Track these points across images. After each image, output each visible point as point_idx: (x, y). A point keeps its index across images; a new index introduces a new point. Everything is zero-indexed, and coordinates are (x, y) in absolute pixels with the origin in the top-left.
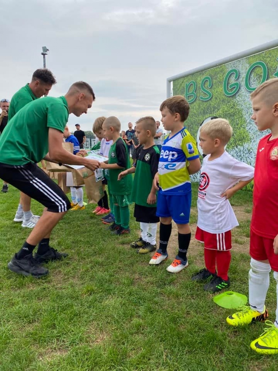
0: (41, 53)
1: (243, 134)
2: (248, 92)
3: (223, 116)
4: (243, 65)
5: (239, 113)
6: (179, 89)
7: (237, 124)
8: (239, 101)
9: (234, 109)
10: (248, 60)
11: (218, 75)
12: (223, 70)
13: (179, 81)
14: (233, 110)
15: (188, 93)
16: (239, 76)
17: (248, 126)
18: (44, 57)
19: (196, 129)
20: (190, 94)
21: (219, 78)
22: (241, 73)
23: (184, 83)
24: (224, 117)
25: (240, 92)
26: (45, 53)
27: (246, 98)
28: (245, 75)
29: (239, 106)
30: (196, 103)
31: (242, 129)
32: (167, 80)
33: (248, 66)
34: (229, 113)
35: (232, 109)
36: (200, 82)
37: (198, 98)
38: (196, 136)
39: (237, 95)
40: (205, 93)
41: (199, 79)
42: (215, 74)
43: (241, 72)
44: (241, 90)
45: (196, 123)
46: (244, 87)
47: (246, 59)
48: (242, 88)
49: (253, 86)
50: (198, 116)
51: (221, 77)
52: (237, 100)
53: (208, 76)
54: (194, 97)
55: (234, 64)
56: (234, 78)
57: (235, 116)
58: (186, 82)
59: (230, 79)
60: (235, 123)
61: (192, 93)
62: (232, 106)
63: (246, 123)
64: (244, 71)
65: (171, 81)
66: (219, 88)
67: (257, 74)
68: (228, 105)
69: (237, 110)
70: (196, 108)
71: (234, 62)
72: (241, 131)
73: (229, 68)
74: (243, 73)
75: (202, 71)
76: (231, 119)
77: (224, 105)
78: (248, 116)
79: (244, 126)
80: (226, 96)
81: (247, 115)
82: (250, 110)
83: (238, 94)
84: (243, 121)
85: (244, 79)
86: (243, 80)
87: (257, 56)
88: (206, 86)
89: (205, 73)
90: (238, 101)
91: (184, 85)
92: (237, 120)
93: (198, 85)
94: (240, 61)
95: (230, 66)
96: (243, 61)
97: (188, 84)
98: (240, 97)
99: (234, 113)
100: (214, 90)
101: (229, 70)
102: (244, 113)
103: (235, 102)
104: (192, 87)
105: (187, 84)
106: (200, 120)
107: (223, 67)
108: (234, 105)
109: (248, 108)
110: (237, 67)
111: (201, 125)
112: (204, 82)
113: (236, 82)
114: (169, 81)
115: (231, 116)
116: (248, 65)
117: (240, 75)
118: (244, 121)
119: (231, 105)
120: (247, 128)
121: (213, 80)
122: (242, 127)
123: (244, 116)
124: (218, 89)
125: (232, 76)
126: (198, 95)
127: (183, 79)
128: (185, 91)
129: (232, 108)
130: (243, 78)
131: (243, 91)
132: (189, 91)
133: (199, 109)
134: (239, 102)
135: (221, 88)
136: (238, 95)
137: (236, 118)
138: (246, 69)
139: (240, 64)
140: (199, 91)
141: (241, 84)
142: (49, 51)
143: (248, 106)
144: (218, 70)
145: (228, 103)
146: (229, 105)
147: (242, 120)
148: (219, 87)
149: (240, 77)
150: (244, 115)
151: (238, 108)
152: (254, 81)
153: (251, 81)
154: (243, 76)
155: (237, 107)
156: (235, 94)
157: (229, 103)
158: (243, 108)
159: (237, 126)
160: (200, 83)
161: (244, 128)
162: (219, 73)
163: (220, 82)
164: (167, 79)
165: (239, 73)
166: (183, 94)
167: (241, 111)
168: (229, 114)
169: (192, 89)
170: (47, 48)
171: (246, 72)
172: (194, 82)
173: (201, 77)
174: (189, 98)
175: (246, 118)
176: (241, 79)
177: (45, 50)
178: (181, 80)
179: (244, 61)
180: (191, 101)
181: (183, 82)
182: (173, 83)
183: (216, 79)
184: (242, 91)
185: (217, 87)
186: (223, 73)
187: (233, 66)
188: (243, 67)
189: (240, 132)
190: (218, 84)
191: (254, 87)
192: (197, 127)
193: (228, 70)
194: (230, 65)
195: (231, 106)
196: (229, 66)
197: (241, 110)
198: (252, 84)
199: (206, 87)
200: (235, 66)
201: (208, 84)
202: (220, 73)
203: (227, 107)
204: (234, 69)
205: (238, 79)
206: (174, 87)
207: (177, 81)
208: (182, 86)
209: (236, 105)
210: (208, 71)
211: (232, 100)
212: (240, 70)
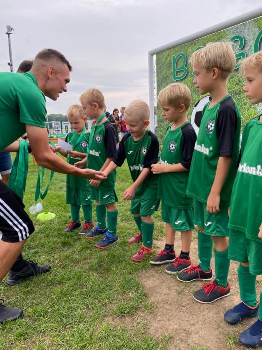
0: (5, 33)
4: (250, 30)
6: (163, 64)
7: (245, 104)
9: (240, 86)
10: (257, 23)
13: (164, 54)
15: (176, 68)
16: (245, 44)
18: (9, 37)
20: (178, 69)
22: (246, 39)
23: (169, 57)
26: (9, 32)
28: (253, 43)
30: (188, 80)
31: (251, 109)
32: (149, 54)
35: (237, 86)
37: (190, 74)
38: (190, 118)
41: (190, 50)
43: (248, 38)
47: (253, 22)
53: (201, 46)
54: (185, 73)
55: (237, 29)
57: (241, 94)
58: (173, 55)
61: (182, 68)
62: (237, 81)
64: (252, 37)
65: (155, 54)
68: (231, 81)
71: (237, 27)
72: (250, 112)
73: (231, 34)
74: (250, 40)
75: (193, 40)
76: (236, 98)
85: (253, 47)
86: (252, 49)
89: (198, 43)
91: (171, 59)
92: (244, 99)
94: (245, 25)
95: (232, 32)
97: (176, 57)
99: (240, 91)
101: (231, 38)
104: (180, 60)
105: (174, 57)
106: (195, 100)
107: (222, 34)
108: (240, 81)
110: (242, 32)
111: (196, 106)
113: (241, 52)
114: (152, 54)
115: (236, 94)
116: (258, 30)
117: (246, 42)
119: (235, 81)
120: (258, 108)
122: (251, 107)
125: (235, 44)
126: (190, 70)
127: (169, 51)
128: (172, 66)
129: (237, 84)
130: (251, 46)
132: (178, 65)
133: (192, 87)
137: (242, 96)
139: (246, 28)
142: (13, 30)
146: (232, 81)
149: (247, 45)
154: (251, 43)
155: (244, 84)
157: (233, 79)
161: (255, 109)
164: (149, 52)
166: (170, 69)
168: (234, 92)
169: (181, 63)
170: (12, 27)
171: (255, 38)
172: (183, 55)
173: (192, 48)
174: (178, 73)
176: (247, 48)
177: (10, 29)
178: (166, 53)
179: (251, 24)
180: (181, 77)
181: (168, 55)
182: (156, 56)
187: (235, 31)
188: (251, 32)
192: (191, 108)
193: (229, 36)
194: (231, 30)
196: (230, 32)
200: (239, 32)
203: (230, 83)
204: (238, 35)
205: (244, 48)
206: (157, 61)
207: (162, 54)
208: (168, 59)
209: (242, 81)
210: (201, 40)
211: (237, 75)
212: (246, 36)
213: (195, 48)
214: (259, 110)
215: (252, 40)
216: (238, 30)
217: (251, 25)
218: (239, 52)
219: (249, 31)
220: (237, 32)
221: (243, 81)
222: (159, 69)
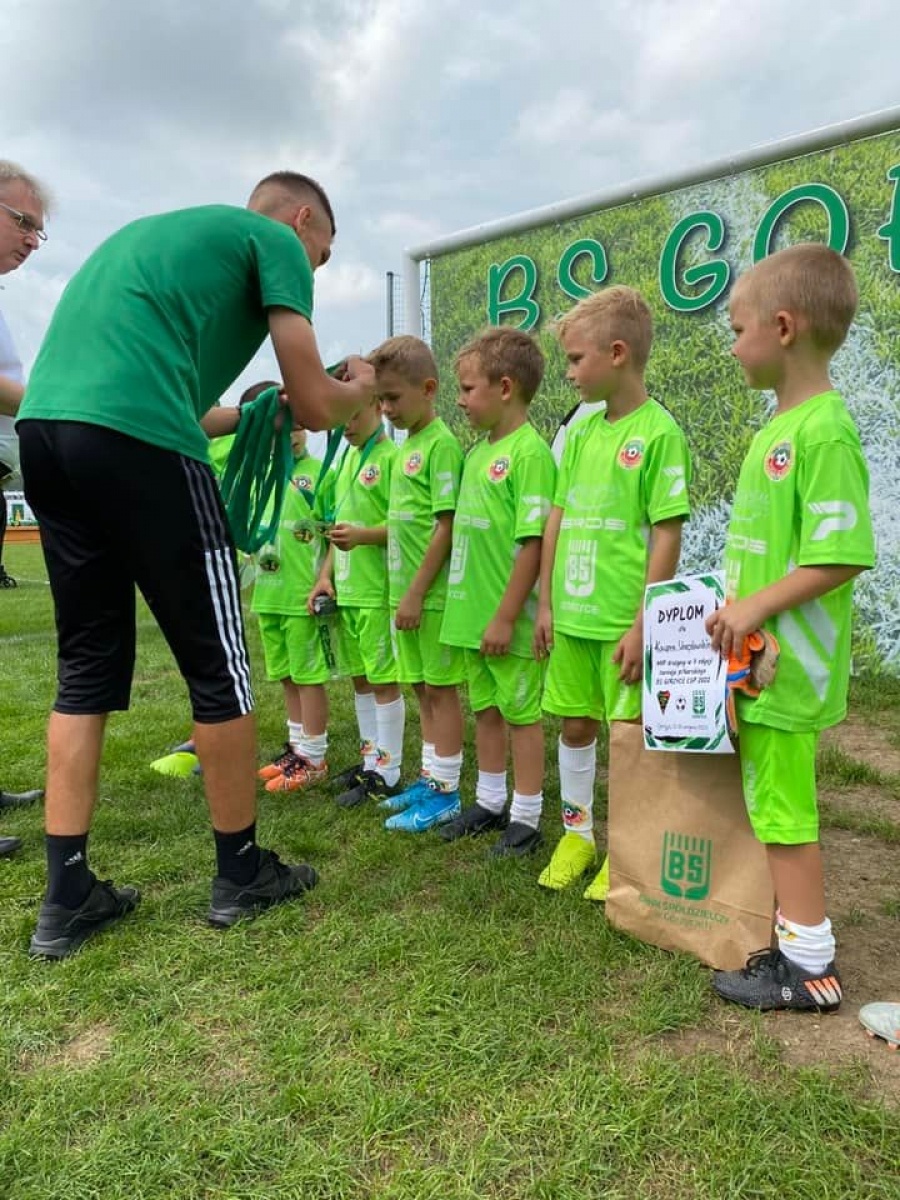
3: (663, 387)
4: (742, 197)
7: (728, 416)
9: (711, 360)
11: (635, 235)
12: (656, 217)
14: (704, 361)
15: (500, 303)
16: (727, 237)
20: (508, 306)
21: (639, 247)
22: (732, 225)
23: (478, 267)
24: (666, 390)
28: (752, 236)
32: (406, 257)
33: (763, 204)
34: (690, 376)
35: (700, 359)
36: (553, 262)
37: (547, 321)
39: (720, 308)
41: (548, 249)
42: (623, 229)
43: (736, 221)
45: (541, 416)
47: (754, 177)
50: (549, 389)
51: (646, 241)
52: (720, 326)
53: (588, 239)
54: (532, 317)
55: (703, 196)
56: (705, 245)
57: (715, 384)
58: (492, 263)
59: (688, 249)
61: (522, 301)
62: (703, 347)
64: (747, 219)
66: (639, 280)
67: (803, 230)
68: (681, 346)
69: (722, 362)
71: (703, 189)
73: (683, 207)
74: (741, 228)
75: (561, 219)
77: (665, 344)
79: (757, 420)
80: (671, 310)
84: (751, 402)
85: (751, 249)
86: (747, 253)
87: (803, 165)
88: (581, 274)
89: (577, 229)
91: (482, 273)
92: (725, 398)
93: (548, 273)
94: (728, 185)
95: (686, 202)
96: (742, 185)
97: (499, 270)
99: (711, 375)
101: (684, 218)
103: (716, 332)
104: (516, 279)
105: (495, 267)
106: (563, 404)
107: (656, 207)
108: (710, 345)
110: (718, 205)
111: (565, 422)
112: (574, 261)
113: (713, 261)
114: (415, 259)
115: (698, 384)
116: (765, 199)
117: (731, 232)
118: (756, 403)
119: (695, 345)
121: (613, 253)
122: (746, 425)
125: (697, 238)
126: (548, 310)
127: (477, 249)
128: (484, 296)
129: (702, 354)
130: (744, 245)
132: (507, 294)
135: (651, 284)
137: (718, 391)
138: (757, 212)
139: (730, 192)
140: (553, 294)
141: (737, 267)
144: (634, 215)
145: (683, 336)
146: (686, 345)
147: (745, 398)
148: (642, 279)
149: (732, 240)
154: (745, 235)
155: (722, 354)
156: (714, 305)
157: (689, 339)
159: (724, 423)
160: (553, 266)
162: (637, 228)
163: (643, 261)
165: (727, 229)
166: (480, 306)
168: (690, 379)
169: (518, 289)
171: (757, 224)
172: (527, 263)
173: (556, 243)
176: (733, 250)
179: (746, 182)
181: (475, 263)
185: (630, 277)
186: (658, 229)
187: (697, 201)
188: (744, 205)
189: (742, 447)
190: (638, 269)
192: (548, 430)
193: (677, 214)
194: (684, 197)
195: (697, 350)
196: (681, 203)
199: (583, 280)
200: (710, 203)
201: (588, 268)
202: (643, 226)
203: (681, 351)
204: (705, 211)
205: (723, 248)
206: (434, 279)
207: (452, 258)
208: (473, 275)
209: (717, 344)
210: (589, 222)
211: (701, 327)
212: (731, 216)
213: (566, 244)
215: (747, 226)
216: (707, 198)
217: (746, 184)
218: (708, 259)
219: (739, 202)
220: (703, 204)
221: (721, 347)
222: (441, 306)
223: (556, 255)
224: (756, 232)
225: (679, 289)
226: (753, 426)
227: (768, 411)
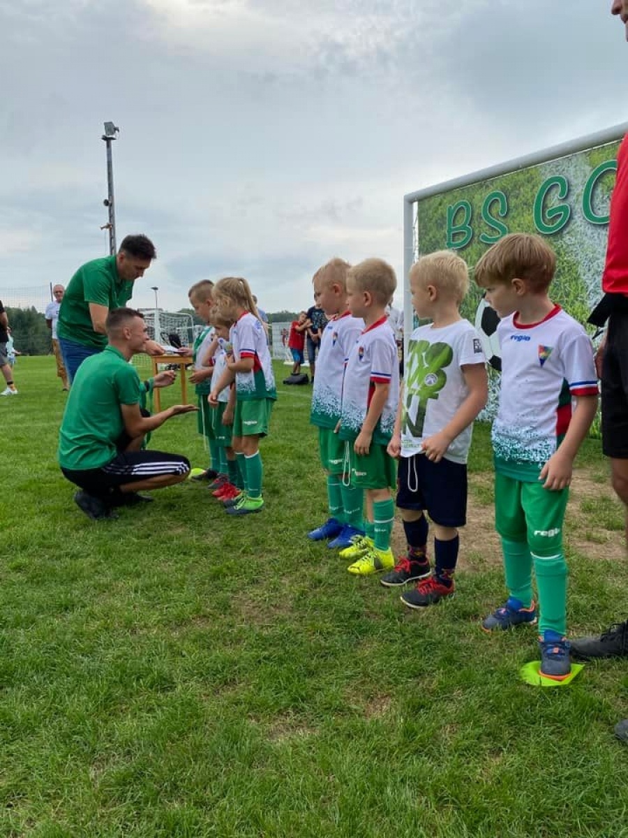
1: (579, 314)
2: (589, 225)
4: (577, 167)
5: (571, 272)
6: (431, 219)
7: (567, 295)
8: (571, 245)
11: (522, 189)
12: (533, 179)
13: (432, 202)
15: (453, 228)
16: (569, 190)
17: (591, 297)
19: (473, 303)
20: (456, 229)
21: (524, 196)
22: (573, 184)
23: (442, 206)
25: (572, 226)
27: (585, 238)
28: (582, 190)
29: (569, 256)
30: (472, 249)
31: (577, 304)
32: (405, 200)
33: (588, 171)
36: (480, 204)
37: (476, 238)
39: (565, 232)
40: (493, 229)
41: (477, 197)
42: (515, 186)
43: (574, 182)
44: (574, 221)
46: (579, 215)
47: (584, 155)
48: (576, 217)
49: (600, 212)
51: (527, 193)
52: (565, 242)
53: (498, 191)
54: (468, 236)
55: (557, 166)
56: (557, 195)
57: (562, 278)
58: (449, 204)
59: (549, 197)
60: (563, 292)
61: (463, 227)
63: (587, 291)
64: (580, 180)
66: (523, 216)
67: (608, 187)
69: (565, 263)
70: (473, 260)
71: (558, 162)
72: (576, 309)
73: (546, 173)
74: (577, 185)
75: (485, 179)
78: (590, 277)
79: (583, 298)
81: (590, 275)
82: (595, 264)
83: (568, 230)
84: (580, 287)
85: (581, 199)
86: (579, 200)
87: (610, 149)
88: (494, 211)
90: (568, 246)
91: (444, 210)
92: (566, 285)
93: (477, 211)
94: (570, 160)
95: (548, 170)
96: (578, 160)
97: (453, 208)
98: (572, 236)
100: (512, 222)
101: (547, 179)
102: (582, 271)
103: (562, 246)
104: (461, 214)
105: (450, 207)
107: (533, 172)
109: (590, 261)
110: (565, 172)
111: (484, 296)
112: (491, 203)
113: (562, 204)
114: (410, 201)
116: (590, 168)
117: (572, 188)
118: (582, 288)
120: (588, 302)
121: (511, 199)
122: (577, 300)
123: (582, 277)
124: (522, 219)
125: (554, 191)
126: (476, 232)
127: (441, 196)
128: (445, 223)
130: (578, 196)
131: (579, 223)
132: (456, 223)
134: (571, 247)
135: (529, 218)
136: (568, 233)
137: (564, 280)
138: (585, 176)
139: (572, 165)
140: (480, 223)
141: (574, 208)
143: (591, 255)
144: (521, 177)
147: (577, 284)
148: (525, 214)
149: (572, 193)
150: (582, 274)
151: (569, 258)
152: (603, 203)
153: (597, 201)
154: (579, 189)
155: (565, 259)
156: (561, 230)
158: (580, 260)
159: (566, 299)
160: (480, 207)
161: (583, 302)
162: (523, 185)
163: (525, 204)
164: (405, 197)
165: (569, 186)
166: (443, 229)
167: (575, 267)
169: (462, 220)
171: (585, 183)
172: (466, 205)
173: (481, 194)
174: (456, 237)
175: (587, 281)
176: (572, 198)
178: (438, 200)
179: (580, 158)
180: (461, 244)
181: (440, 204)
182: (419, 204)
183: (517, 198)
184: (576, 225)
185: (518, 215)
186: (533, 185)
187: (554, 169)
188: (578, 172)
189: (574, 312)
190: (522, 209)
191: (603, 214)
192: (475, 301)
193: (543, 177)
194: (548, 166)
196: (546, 170)
197: (574, 264)
198: (599, 209)
199: (495, 215)
200: (561, 171)
201: (498, 208)
202: (526, 183)
204: (558, 175)
205: (567, 197)
206: (419, 213)
207: (429, 201)
208: (440, 211)
209: (563, 253)
210: (498, 181)
212: (572, 179)
213: (487, 194)
214: (589, 306)
215: (580, 185)
216: (559, 167)
217: (580, 160)
218: (559, 204)
219: (576, 171)
220: (557, 171)
222: (423, 229)
223: (481, 200)
224: (584, 189)
225: (544, 220)
226: (581, 301)
227: (588, 293)
